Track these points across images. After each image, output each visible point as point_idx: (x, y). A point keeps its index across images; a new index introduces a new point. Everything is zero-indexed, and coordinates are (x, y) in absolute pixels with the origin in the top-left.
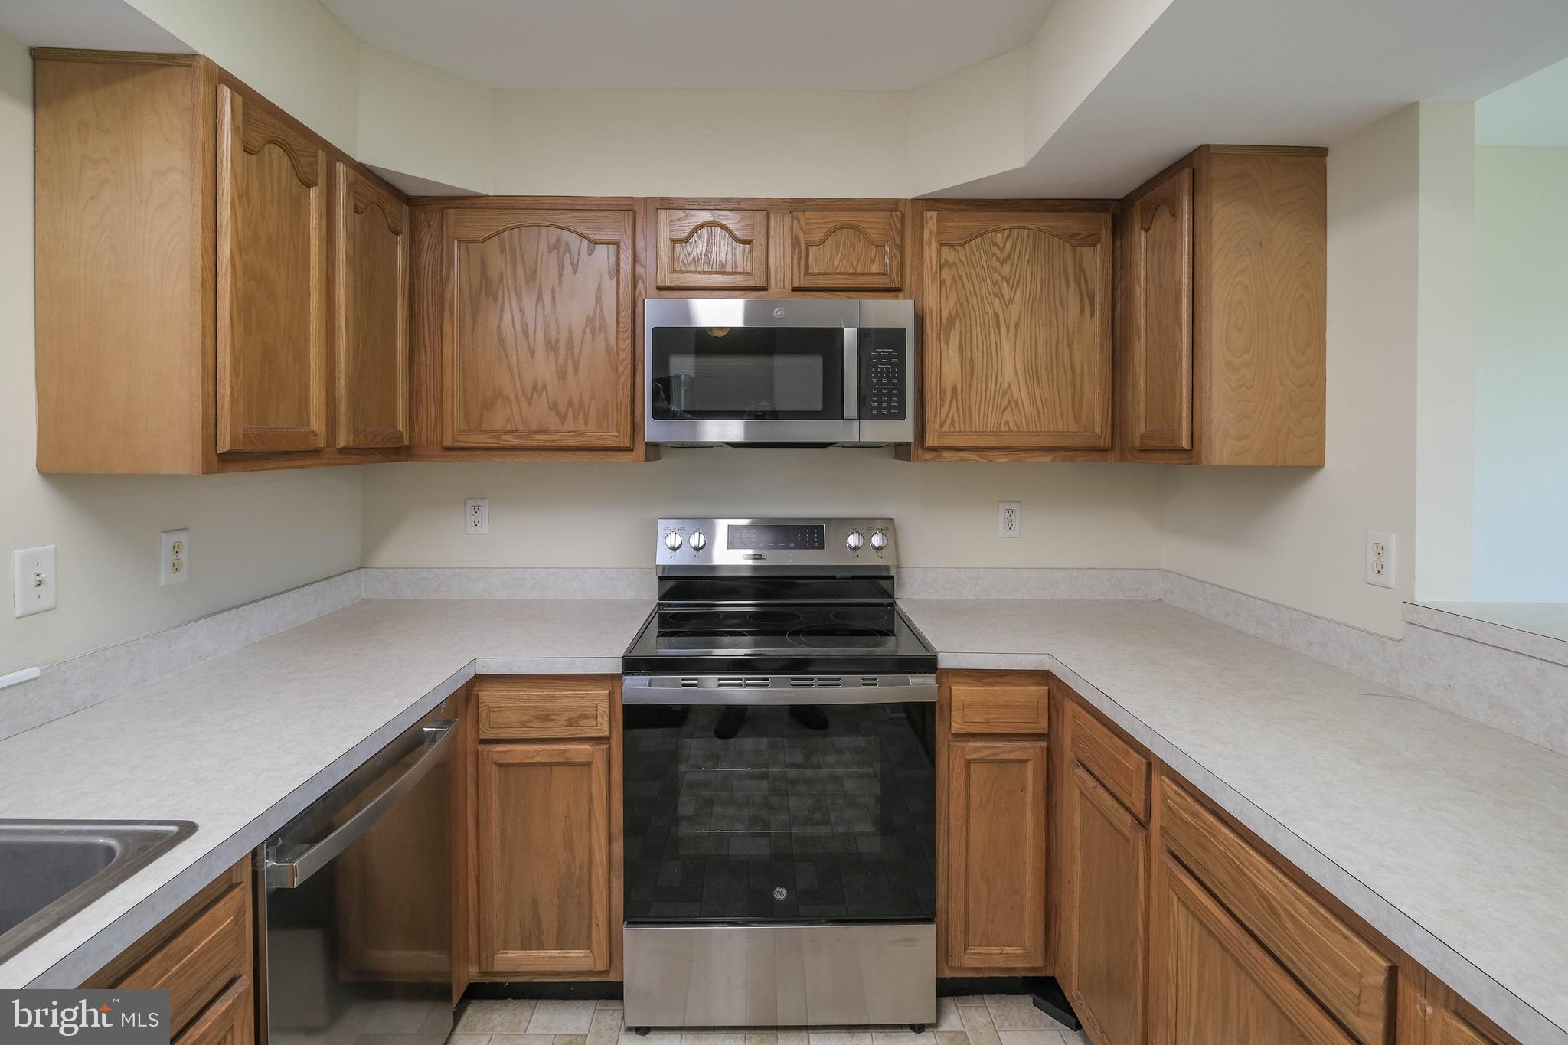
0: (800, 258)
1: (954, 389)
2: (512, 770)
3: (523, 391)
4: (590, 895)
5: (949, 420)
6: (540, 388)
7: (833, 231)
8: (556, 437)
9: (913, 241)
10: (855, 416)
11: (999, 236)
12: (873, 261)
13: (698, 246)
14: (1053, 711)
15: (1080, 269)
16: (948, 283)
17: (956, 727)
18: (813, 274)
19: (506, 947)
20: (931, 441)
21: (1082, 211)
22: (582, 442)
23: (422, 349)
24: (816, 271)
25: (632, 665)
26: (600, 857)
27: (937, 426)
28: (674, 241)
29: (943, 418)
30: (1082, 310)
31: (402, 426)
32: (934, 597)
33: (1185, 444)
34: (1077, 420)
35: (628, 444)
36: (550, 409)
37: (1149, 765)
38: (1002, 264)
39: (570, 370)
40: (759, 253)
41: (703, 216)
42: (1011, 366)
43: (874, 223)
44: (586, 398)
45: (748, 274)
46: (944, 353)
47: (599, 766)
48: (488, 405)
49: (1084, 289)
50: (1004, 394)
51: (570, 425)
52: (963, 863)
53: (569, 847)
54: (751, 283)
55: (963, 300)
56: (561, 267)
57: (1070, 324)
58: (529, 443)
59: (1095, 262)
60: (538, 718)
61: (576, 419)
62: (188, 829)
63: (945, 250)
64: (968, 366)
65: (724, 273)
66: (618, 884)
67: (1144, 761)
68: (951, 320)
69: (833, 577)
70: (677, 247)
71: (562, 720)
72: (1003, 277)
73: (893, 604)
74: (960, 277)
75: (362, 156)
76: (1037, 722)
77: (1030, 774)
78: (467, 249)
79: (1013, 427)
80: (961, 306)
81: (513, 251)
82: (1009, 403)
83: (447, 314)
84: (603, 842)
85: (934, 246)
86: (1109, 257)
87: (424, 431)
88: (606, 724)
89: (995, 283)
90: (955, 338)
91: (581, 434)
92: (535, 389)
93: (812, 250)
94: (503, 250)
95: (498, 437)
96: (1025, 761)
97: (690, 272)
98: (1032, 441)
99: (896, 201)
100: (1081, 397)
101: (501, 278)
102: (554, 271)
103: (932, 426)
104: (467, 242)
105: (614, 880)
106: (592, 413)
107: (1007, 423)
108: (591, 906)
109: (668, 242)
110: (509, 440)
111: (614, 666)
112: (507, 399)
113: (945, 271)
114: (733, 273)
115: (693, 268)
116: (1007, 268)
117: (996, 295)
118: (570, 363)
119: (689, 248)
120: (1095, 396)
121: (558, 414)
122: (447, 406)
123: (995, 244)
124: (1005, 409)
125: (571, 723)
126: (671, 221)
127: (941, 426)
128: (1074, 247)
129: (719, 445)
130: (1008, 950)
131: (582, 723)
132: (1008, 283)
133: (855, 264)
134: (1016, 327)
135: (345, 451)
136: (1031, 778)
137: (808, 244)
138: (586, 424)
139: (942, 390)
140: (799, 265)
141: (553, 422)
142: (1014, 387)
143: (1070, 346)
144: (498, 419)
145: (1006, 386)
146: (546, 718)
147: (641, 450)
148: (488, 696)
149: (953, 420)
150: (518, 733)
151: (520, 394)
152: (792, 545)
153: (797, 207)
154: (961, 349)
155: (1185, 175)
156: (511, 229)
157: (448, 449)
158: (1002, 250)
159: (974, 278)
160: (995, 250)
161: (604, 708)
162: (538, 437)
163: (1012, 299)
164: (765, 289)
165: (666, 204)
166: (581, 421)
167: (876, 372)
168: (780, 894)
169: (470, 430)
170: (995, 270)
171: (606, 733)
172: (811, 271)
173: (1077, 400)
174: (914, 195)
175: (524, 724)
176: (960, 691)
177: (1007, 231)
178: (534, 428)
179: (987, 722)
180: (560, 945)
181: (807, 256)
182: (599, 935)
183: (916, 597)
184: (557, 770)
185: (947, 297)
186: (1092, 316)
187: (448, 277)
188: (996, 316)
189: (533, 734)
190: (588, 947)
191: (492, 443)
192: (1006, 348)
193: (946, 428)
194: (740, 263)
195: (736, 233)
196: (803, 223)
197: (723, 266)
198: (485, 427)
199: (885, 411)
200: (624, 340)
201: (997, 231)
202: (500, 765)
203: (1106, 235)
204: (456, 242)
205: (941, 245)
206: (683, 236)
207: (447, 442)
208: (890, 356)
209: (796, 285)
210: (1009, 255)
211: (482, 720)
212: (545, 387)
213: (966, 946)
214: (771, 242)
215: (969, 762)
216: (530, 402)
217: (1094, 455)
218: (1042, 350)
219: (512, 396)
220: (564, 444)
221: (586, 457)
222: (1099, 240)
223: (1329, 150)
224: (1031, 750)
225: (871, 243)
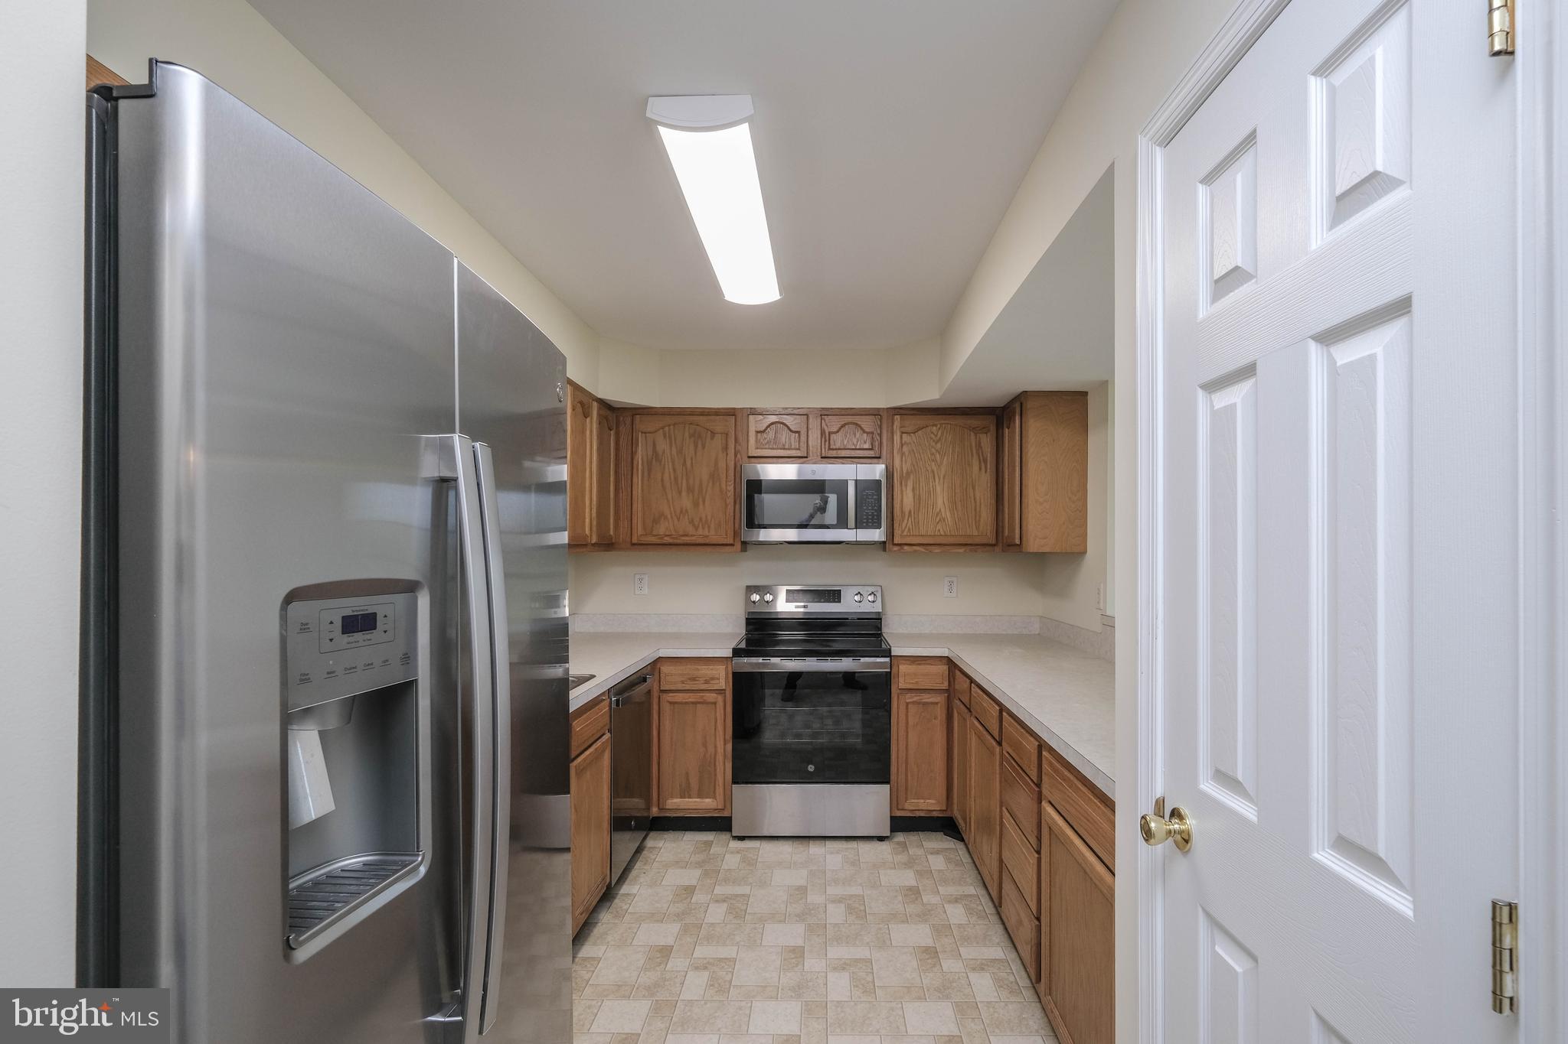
0: (825, 441)
1: (910, 512)
2: (676, 705)
3: (675, 512)
4: (715, 770)
5: (907, 530)
6: (684, 511)
7: (843, 426)
8: (694, 538)
9: (887, 431)
10: (854, 526)
11: (935, 428)
12: (865, 443)
13: (771, 434)
14: (952, 679)
15: (979, 446)
16: (907, 454)
17: (902, 686)
18: (833, 449)
19: (672, 797)
20: (896, 541)
21: (981, 414)
22: (707, 541)
23: (621, 491)
24: (834, 447)
25: (737, 652)
26: (720, 750)
27: (900, 532)
28: (757, 432)
29: (903, 527)
30: (980, 469)
31: (612, 533)
32: (906, 632)
33: (1017, 541)
34: (977, 528)
35: (732, 542)
36: (690, 523)
37: (1001, 711)
38: (936, 443)
39: (701, 503)
40: (803, 438)
41: (773, 419)
42: (941, 500)
43: (867, 423)
44: (709, 518)
45: (797, 449)
46: (904, 493)
47: (720, 704)
48: (656, 521)
49: (981, 458)
50: (937, 515)
51: (700, 532)
52: (904, 755)
53: (705, 745)
54: (799, 455)
55: (914, 463)
56: (696, 446)
57: (973, 477)
58: (678, 541)
59: (987, 442)
60: (690, 679)
61: (703, 528)
62: (593, 677)
63: (904, 435)
64: (918, 499)
65: (784, 449)
66: (729, 765)
67: (998, 708)
68: (908, 473)
69: (847, 619)
70: (759, 434)
71: (702, 680)
72: (937, 451)
73: (881, 635)
74: (913, 451)
75: (600, 396)
76: (943, 683)
77: (939, 710)
78: (646, 437)
79: (942, 533)
80: (914, 466)
81: (670, 438)
82: (940, 520)
83: (635, 470)
84: (722, 743)
85: (899, 434)
86: (994, 439)
87: (621, 536)
88: (724, 683)
89: (932, 454)
90: (910, 484)
91: (707, 536)
92: (681, 512)
93: (832, 436)
94: (665, 437)
95: (662, 538)
96: (937, 703)
97: (766, 448)
98: (951, 540)
99: (878, 409)
100: (980, 516)
101: (664, 452)
102: (692, 447)
103: (897, 532)
104: (645, 433)
105: (726, 764)
106: (712, 526)
107: (939, 530)
108: (715, 775)
109: (754, 433)
110: (667, 540)
111: (728, 653)
112: (666, 518)
113: (904, 447)
114: (789, 449)
115: (767, 446)
116: (939, 445)
117: (933, 460)
118: (701, 500)
119: (765, 435)
120: (987, 515)
121: (694, 525)
122: (634, 521)
123: (932, 433)
124: (938, 523)
125: (707, 682)
126: (756, 421)
127: (903, 532)
128: (976, 434)
129: (781, 543)
130: (928, 801)
131: (711, 682)
132: (939, 453)
133: (855, 443)
134: (944, 478)
135: (593, 545)
136: (940, 712)
137: (830, 433)
138: (709, 532)
139: (902, 512)
140: (825, 445)
141: (691, 530)
142: (943, 510)
143: (974, 488)
144: (662, 529)
145: (938, 510)
146: (694, 679)
147: (738, 546)
148: (665, 669)
149: (909, 529)
150: (680, 686)
151: (673, 515)
152: (822, 600)
153: (824, 413)
154: (913, 489)
155: (1017, 406)
156: (669, 426)
157: (634, 544)
158: (936, 436)
159: (921, 452)
160: (932, 436)
161: (723, 674)
162: (683, 538)
163: (942, 463)
164: (806, 457)
165: (753, 412)
166: (706, 530)
167: (865, 503)
168: (811, 768)
169: (646, 535)
170: (933, 447)
171: (724, 688)
172: (831, 447)
173: (978, 518)
174: (888, 406)
175: (683, 682)
176: (904, 668)
177: (939, 426)
178: (681, 533)
179: (917, 683)
180: (700, 796)
181: (829, 440)
182: (720, 791)
183: (895, 632)
184: (698, 705)
185: (906, 462)
186: (986, 472)
187: (636, 452)
188: (933, 472)
189: (688, 687)
190: (714, 797)
191: (659, 541)
192: (938, 489)
193: (905, 533)
194: (793, 443)
195: (791, 427)
196: (827, 421)
197: (784, 445)
198: (654, 533)
199: (870, 524)
200: (730, 486)
201: (933, 425)
202: (671, 703)
203: (993, 428)
204: (640, 433)
205: (903, 433)
206: (762, 429)
207: (635, 540)
208: (873, 495)
209: (823, 455)
210: (940, 438)
211: (662, 680)
212: (686, 511)
213: (906, 799)
214: (810, 432)
215: (907, 704)
216: (678, 519)
217: (988, 548)
218: (958, 491)
219: (669, 516)
220: (697, 542)
221: (709, 549)
222: (989, 431)
223: (1089, 394)
224: (940, 699)
225: (864, 432)
